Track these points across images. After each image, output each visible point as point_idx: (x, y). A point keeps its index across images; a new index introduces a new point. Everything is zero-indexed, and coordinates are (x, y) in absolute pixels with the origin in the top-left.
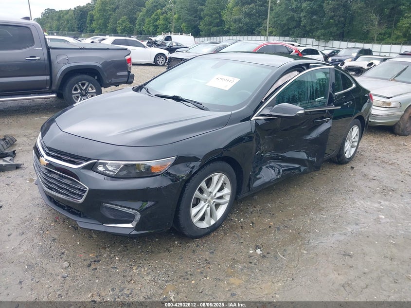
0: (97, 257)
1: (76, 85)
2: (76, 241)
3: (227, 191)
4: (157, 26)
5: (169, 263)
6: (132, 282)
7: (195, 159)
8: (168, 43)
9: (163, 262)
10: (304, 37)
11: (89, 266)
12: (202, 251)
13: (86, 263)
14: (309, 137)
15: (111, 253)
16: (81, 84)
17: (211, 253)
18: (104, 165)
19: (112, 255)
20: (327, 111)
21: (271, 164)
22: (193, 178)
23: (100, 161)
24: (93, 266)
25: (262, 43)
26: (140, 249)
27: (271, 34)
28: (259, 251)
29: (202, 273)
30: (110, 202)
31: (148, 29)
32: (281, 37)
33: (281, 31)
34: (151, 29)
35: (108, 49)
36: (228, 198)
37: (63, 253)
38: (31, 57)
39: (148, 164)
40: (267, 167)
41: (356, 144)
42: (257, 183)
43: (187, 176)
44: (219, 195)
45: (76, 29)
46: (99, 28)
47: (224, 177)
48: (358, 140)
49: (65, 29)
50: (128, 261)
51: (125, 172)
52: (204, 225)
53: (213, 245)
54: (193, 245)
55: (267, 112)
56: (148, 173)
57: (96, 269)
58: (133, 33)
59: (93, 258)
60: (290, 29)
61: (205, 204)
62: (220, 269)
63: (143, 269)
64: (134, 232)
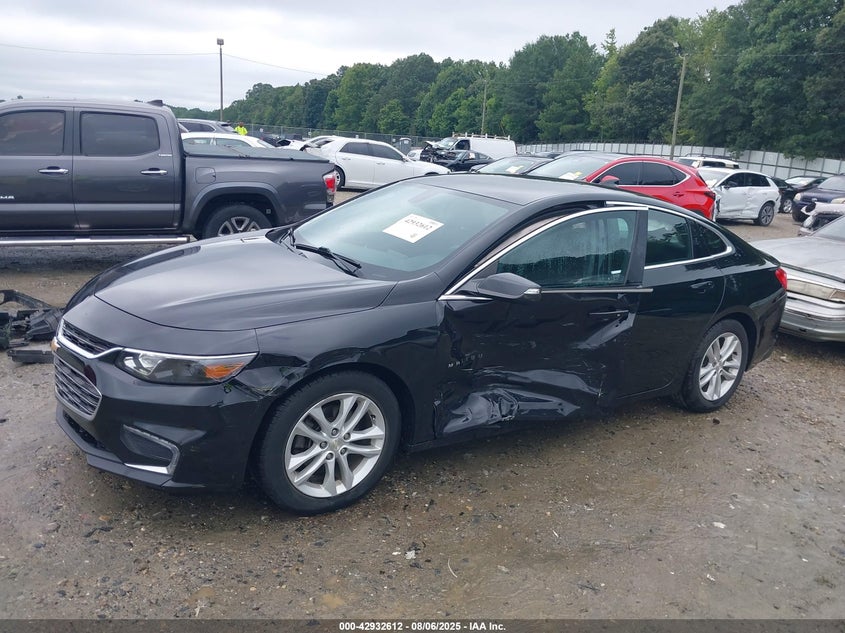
0: (110, 522)
1: (227, 223)
2: (91, 491)
3: (376, 431)
4: (454, 120)
5: (230, 551)
6: (145, 572)
7: (296, 361)
8: (461, 154)
9: (220, 549)
10: (759, 149)
11: (89, 535)
12: (300, 538)
13: (86, 530)
14: (583, 346)
15: (138, 519)
16: (237, 221)
17: (316, 544)
18: (135, 356)
19: (139, 522)
20: (620, 296)
21: (495, 392)
22: (292, 398)
23: (127, 350)
24: (94, 537)
25: (616, 158)
26: (192, 519)
27: (683, 141)
28: (411, 555)
29: (278, 576)
30: (136, 424)
31: (438, 124)
32: (706, 148)
33: (707, 136)
34: (443, 126)
35: (292, 159)
36: (378, 447)
37: (58, 508)
38: (150, 170)
39: (200, 362)
40: (485, 397)
41: (735, 373)
42: (455, 425)
43: (276, 392)
44: (355, 436)
45: (303, 122)
46: (346, 121)
47: (367, 404)
48: (739, 364)
49: (286, 121)
50: (160, 536)
51: (169, 373)
52: (320, 492)
53: (330, 532)
54: (290, 527)
55: (472, 287)
56: (200, 377)
57: (97, 542)
58: (408, 131)
59: (103, 523)
60: (727, 132)
61: (320, 450)
62: (316, 575)
63: (176, 554)
64: (170, 484)
